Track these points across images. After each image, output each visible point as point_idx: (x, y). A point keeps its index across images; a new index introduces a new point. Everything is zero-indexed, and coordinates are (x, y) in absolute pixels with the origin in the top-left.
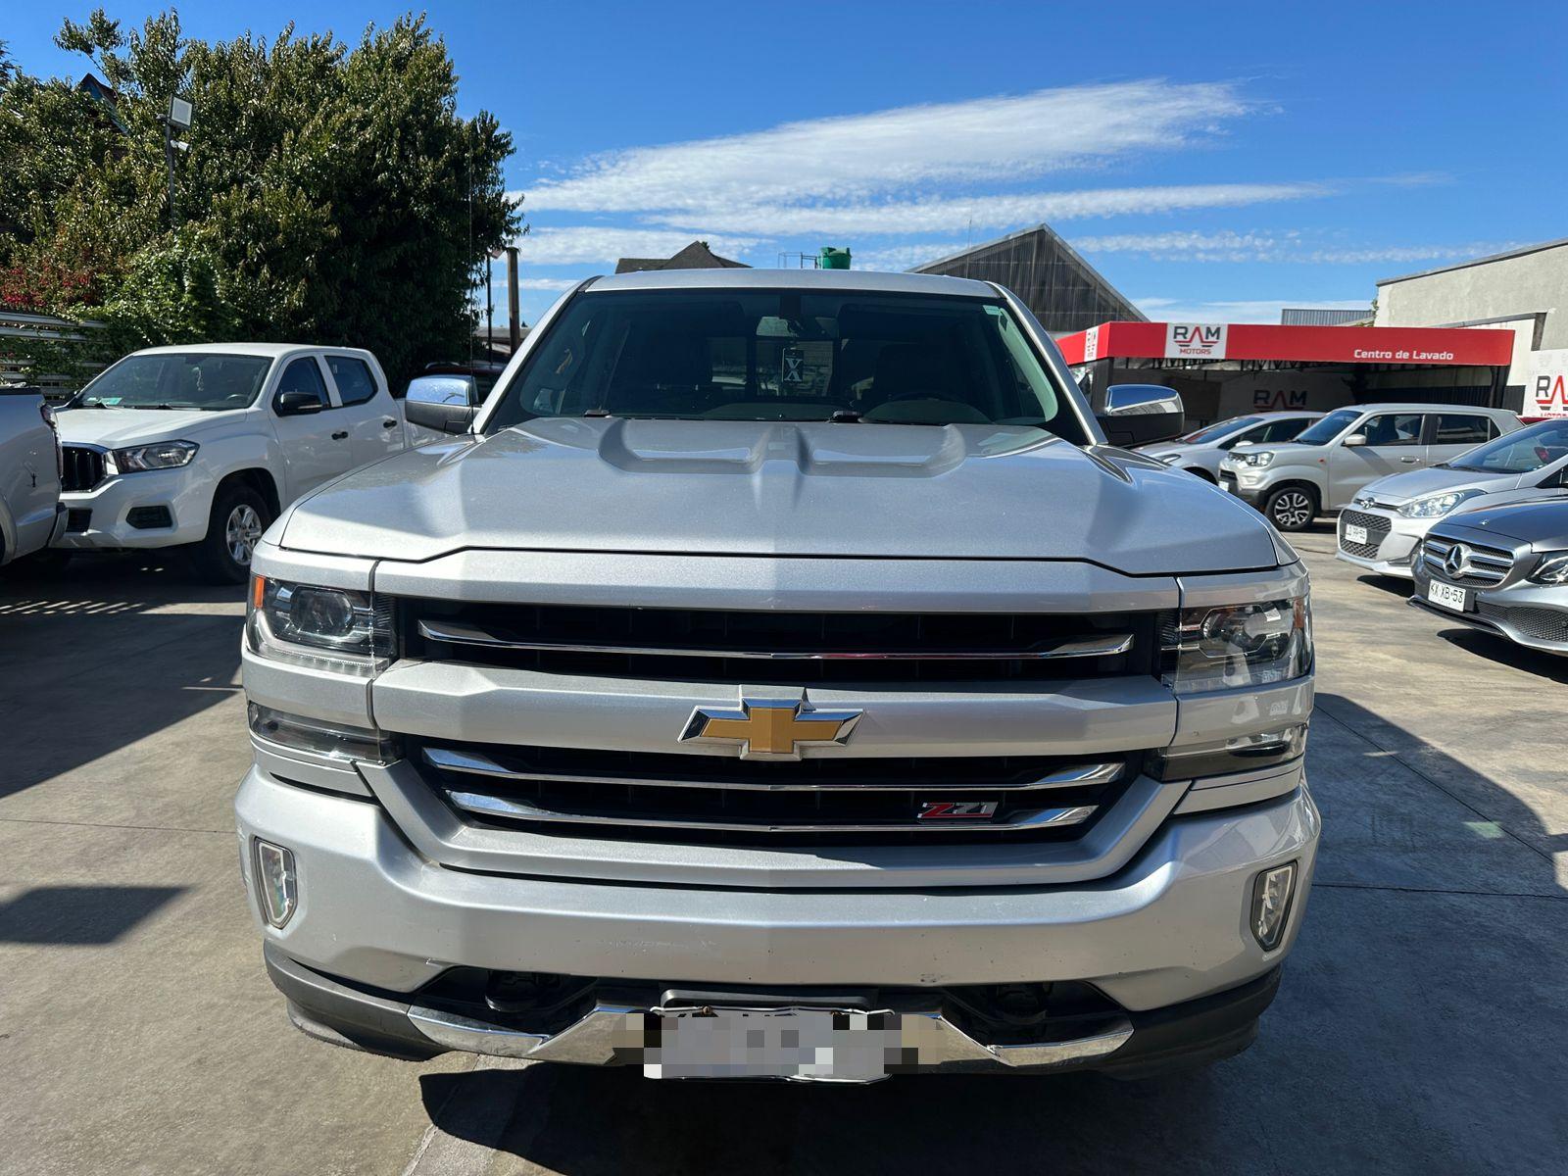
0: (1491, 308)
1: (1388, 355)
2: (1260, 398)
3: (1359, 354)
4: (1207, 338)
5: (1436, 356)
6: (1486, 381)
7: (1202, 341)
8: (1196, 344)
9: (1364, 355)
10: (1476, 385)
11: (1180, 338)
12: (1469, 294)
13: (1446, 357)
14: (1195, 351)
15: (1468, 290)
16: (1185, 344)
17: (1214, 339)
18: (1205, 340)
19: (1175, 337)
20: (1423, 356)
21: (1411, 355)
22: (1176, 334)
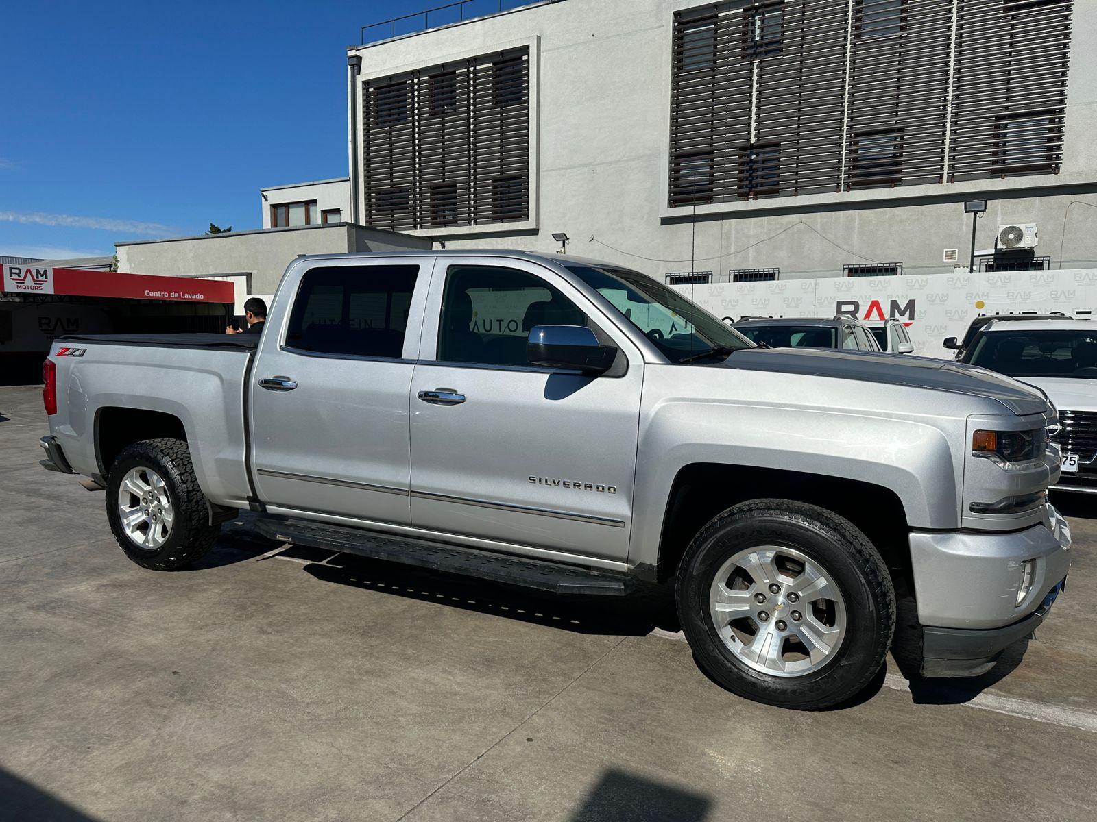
0: (211, 267)
1: (166, 295)
2: (44, 323)
3: (148, 293)
4: (38, 277)
5: (194, 296)
6: (221, 312)
7: (34, 280)
8: (29, 281)
9: (151, 294)
10: (211, 314)
11: (15, 276)
12: (193, 257)
13: (199, 297)
14: (29, 287)
15: (192, 255)
16: (20, 282)
17: (43, 278)
18: (36, 279)
19: (11, 276)
20: (187, 296)
21: (180, 295)
22: (11, 274)
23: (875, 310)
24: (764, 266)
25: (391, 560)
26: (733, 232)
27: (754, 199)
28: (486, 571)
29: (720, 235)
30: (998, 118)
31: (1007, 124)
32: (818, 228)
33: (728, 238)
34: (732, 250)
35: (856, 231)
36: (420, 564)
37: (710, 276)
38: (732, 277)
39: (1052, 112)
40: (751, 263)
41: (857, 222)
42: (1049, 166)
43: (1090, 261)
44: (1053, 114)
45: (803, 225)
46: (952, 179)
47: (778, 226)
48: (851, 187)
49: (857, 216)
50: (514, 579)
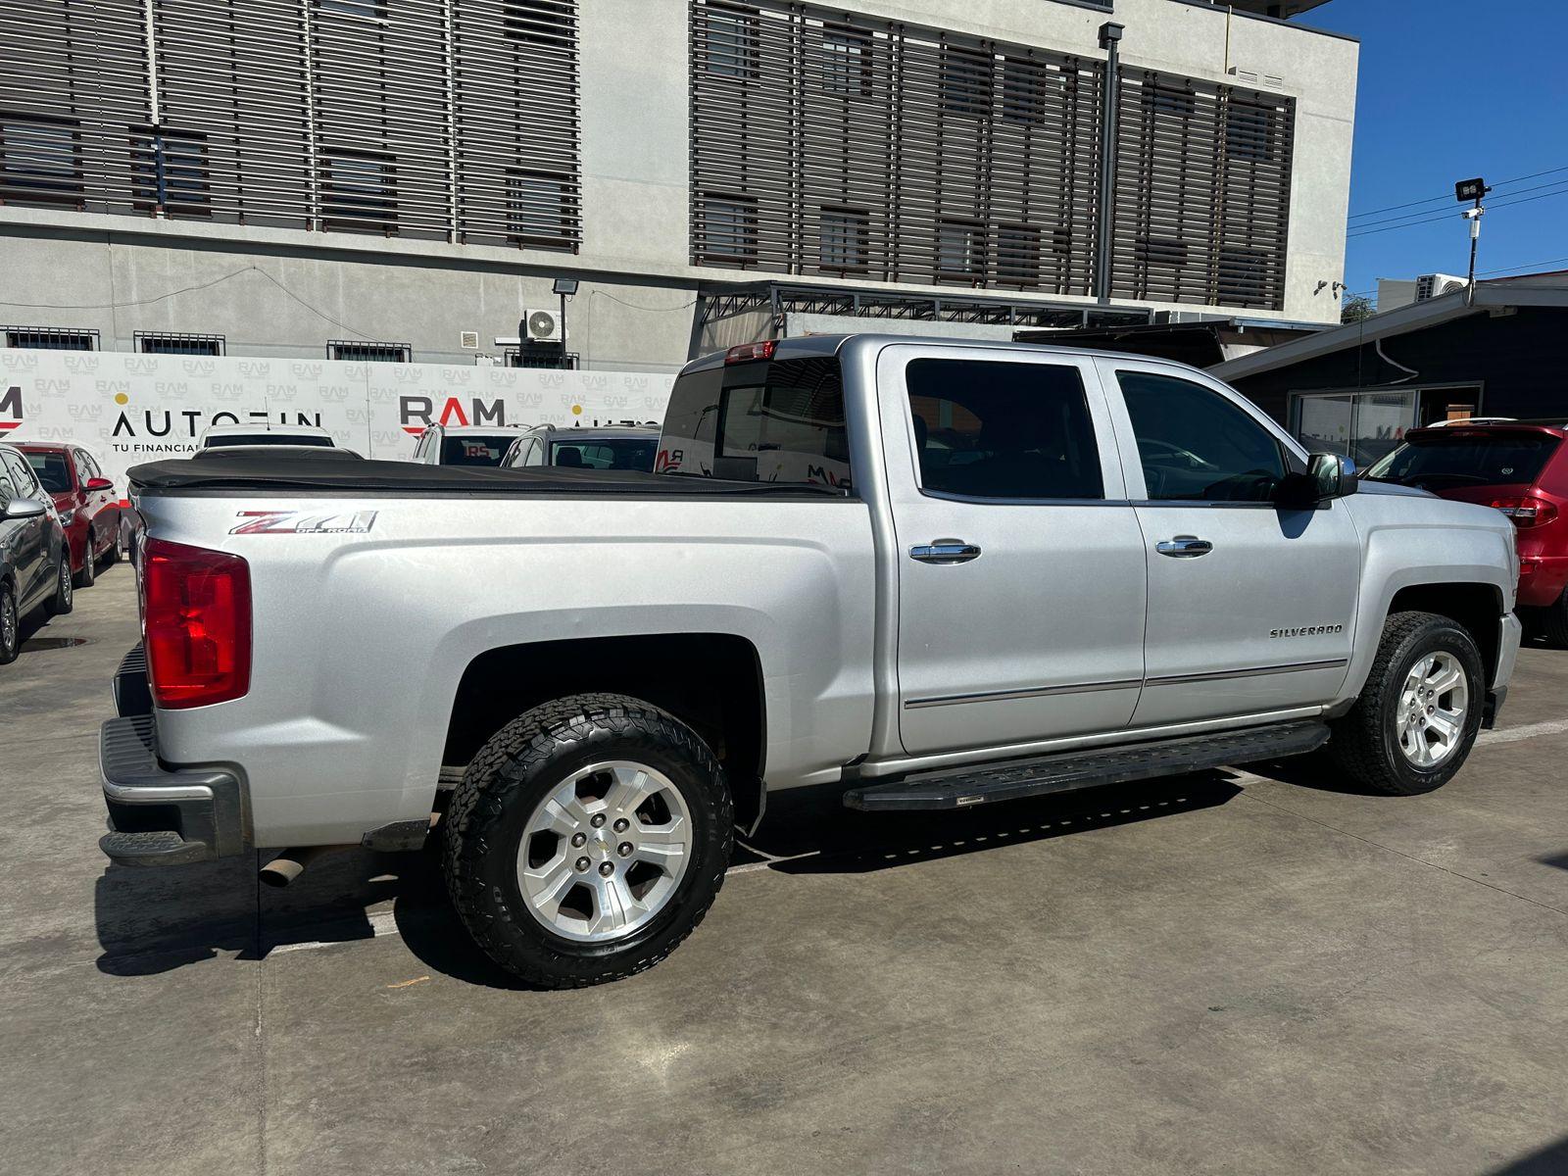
23: (453, 410)
24: (198, 330)
25: (1136, 778)
26: (133, 268)
27: (167, 217)
28: (1247, 753)
29: (108, 269)
30: (509, 171)
31: (520, 182)
32: (282, 279)
33: (125, 277)
34: (134, 298)
35: (341, 290)
36: (1174, 772)
37: (95, 338)
38: (139, 343)
39: (565, 177)
40: (172, 323)
41: (341, 280)
42: (567, 244)
43: (615, 362)
44: (566, 180)
45: (256, 273)
46: (463, 238)
47: (215, 269)
48: (327, 226)
49: (340, 270)
50: (1275, 752)
